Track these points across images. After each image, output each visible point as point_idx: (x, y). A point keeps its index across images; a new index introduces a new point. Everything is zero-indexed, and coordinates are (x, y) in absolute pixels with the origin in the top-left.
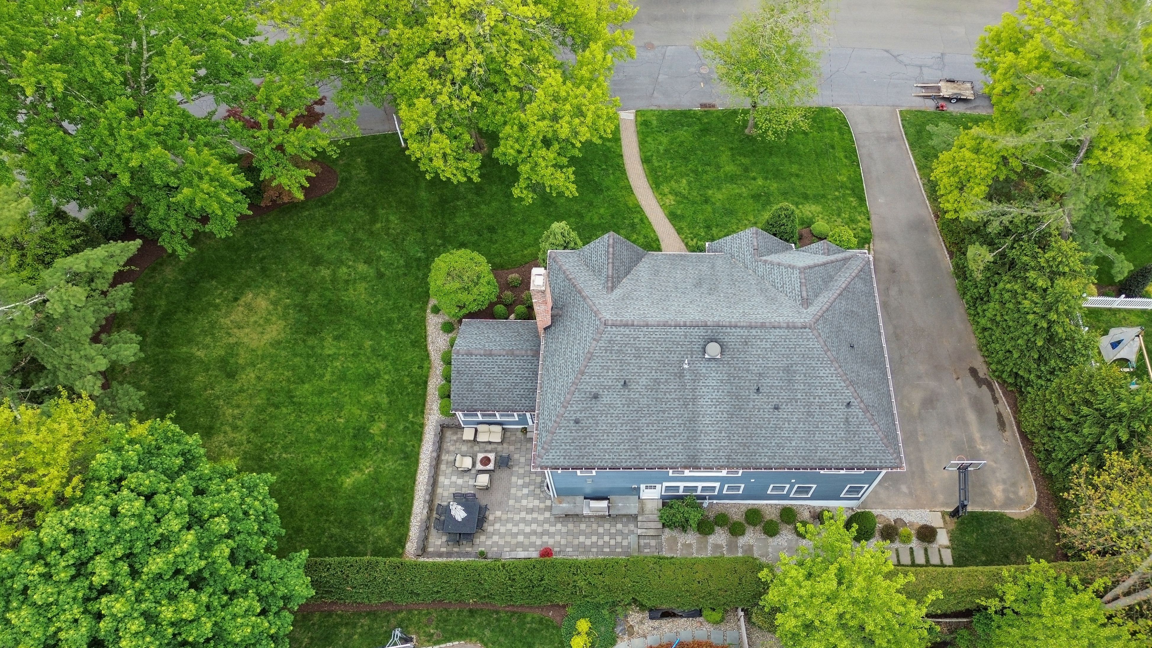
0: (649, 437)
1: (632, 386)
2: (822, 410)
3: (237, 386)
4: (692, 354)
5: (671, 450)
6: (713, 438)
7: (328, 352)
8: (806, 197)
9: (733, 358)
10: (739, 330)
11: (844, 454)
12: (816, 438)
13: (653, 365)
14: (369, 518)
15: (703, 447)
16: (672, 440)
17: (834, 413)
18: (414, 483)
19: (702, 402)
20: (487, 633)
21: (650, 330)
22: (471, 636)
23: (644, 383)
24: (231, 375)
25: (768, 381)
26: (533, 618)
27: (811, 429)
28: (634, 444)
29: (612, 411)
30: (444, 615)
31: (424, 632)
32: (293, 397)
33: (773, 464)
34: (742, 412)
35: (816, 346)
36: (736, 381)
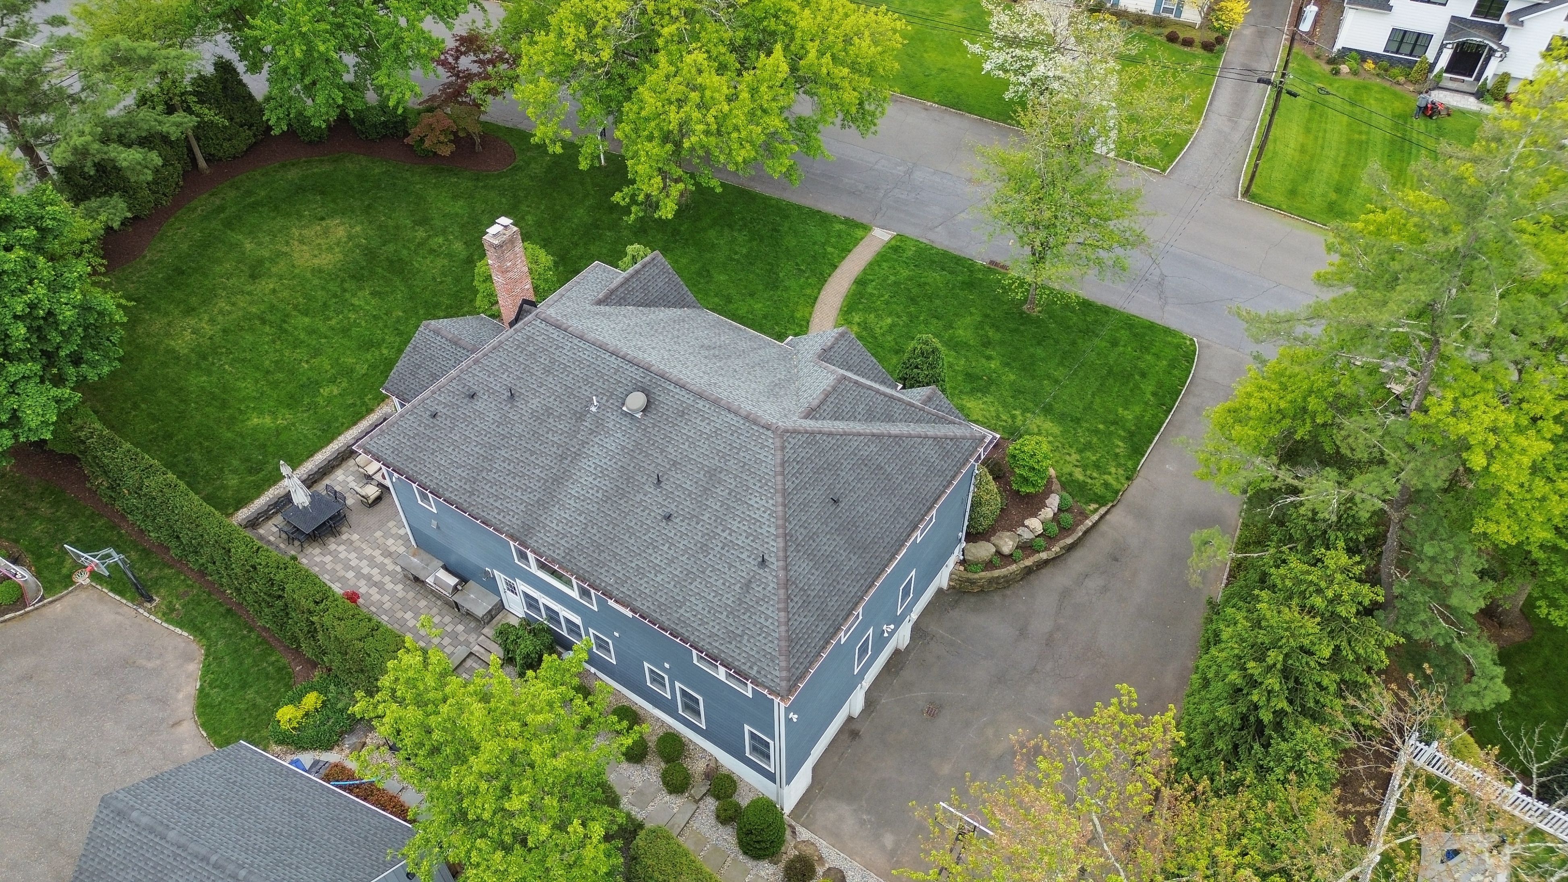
0: (496, 476)
1: (518, 404)
2: (723, 552)
3: (248, 288)
4: (610, 397)
5: (509, 505)
6: (567, 516)
7: (355, 301)
8: (1048, 410)
9: (654, 425)
10: (683, 393)
11: (715, 631)
12: (692, 587)
13: (557, 388)
14: (235, 463)
15: (547, 522)
16: (519, 494)
17: (738, 564)
18: (308, 458)
19: (584, 463)
20: (221, 644)
21: (581, 344)
22: (205, 636)
23: (534, 407)
24: (253, 277)
25: (679, 476)
26: (277, 661)
27: (694, 570)
28: (474, 475)
29: (477, 422)
30: (202, 598)
31: (170, 602)
32: (285, 322)
33: (616, 592)
34: (622, 502)
35: (768, 460)
36: (640, 457)
